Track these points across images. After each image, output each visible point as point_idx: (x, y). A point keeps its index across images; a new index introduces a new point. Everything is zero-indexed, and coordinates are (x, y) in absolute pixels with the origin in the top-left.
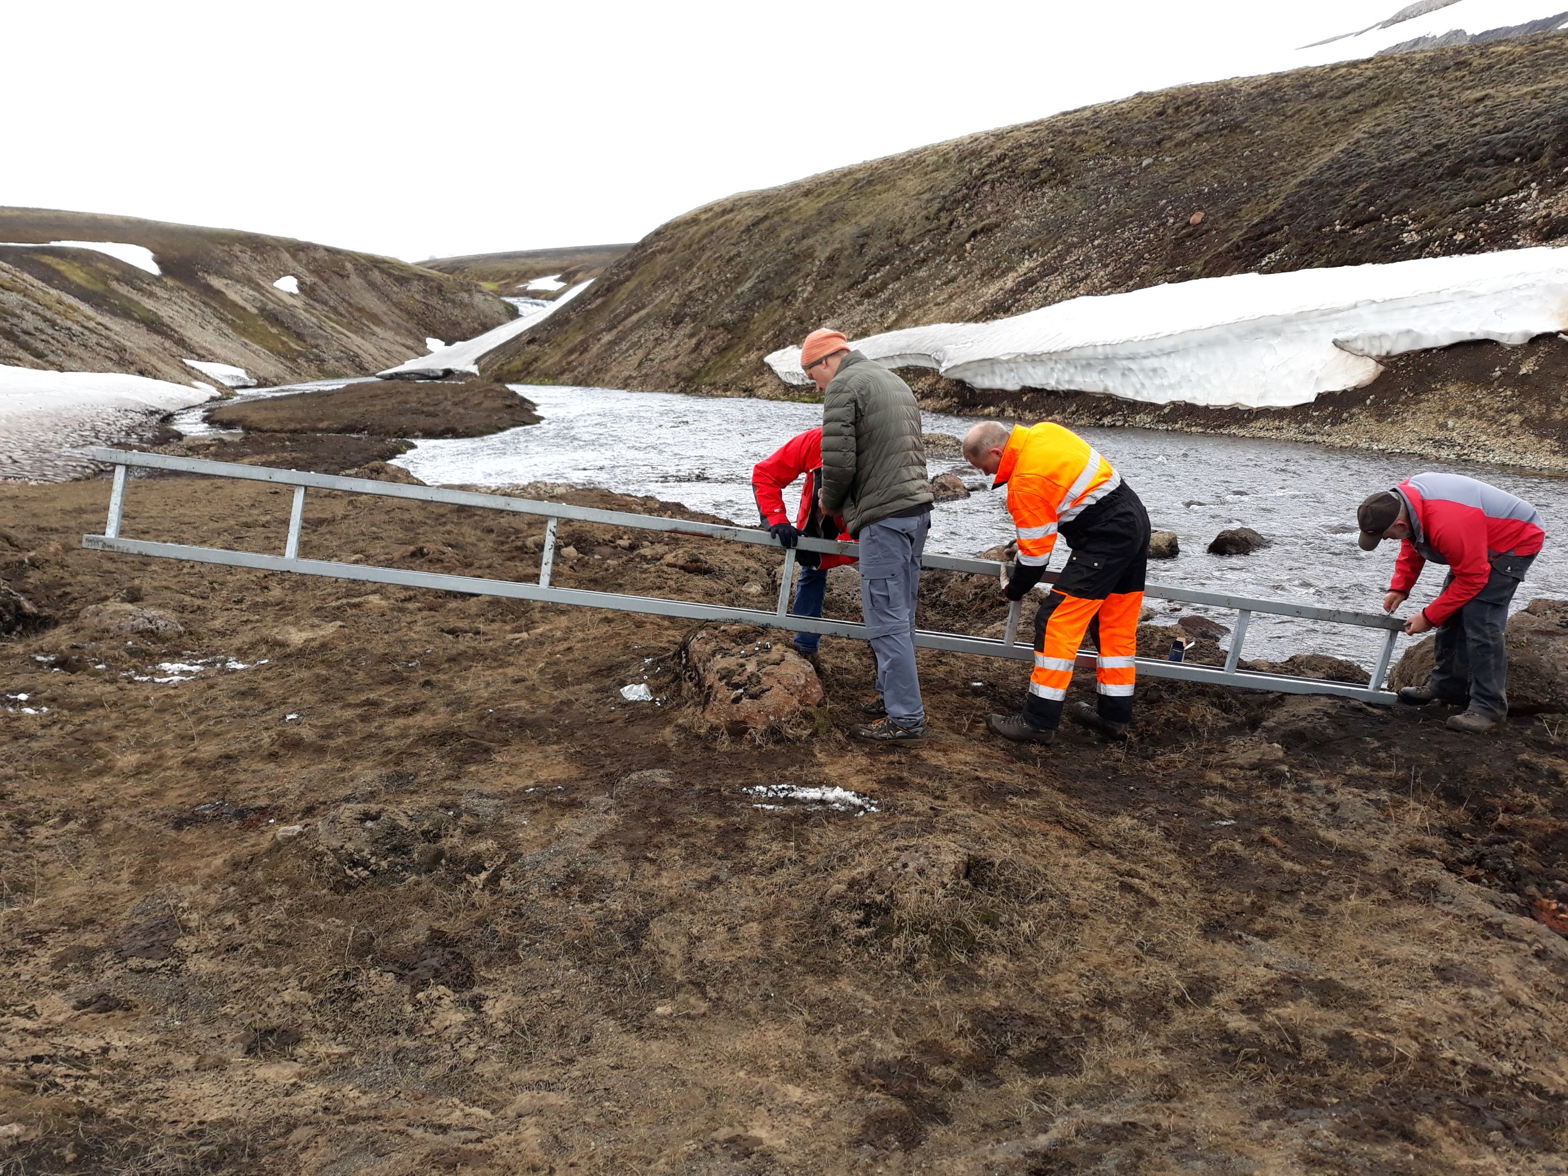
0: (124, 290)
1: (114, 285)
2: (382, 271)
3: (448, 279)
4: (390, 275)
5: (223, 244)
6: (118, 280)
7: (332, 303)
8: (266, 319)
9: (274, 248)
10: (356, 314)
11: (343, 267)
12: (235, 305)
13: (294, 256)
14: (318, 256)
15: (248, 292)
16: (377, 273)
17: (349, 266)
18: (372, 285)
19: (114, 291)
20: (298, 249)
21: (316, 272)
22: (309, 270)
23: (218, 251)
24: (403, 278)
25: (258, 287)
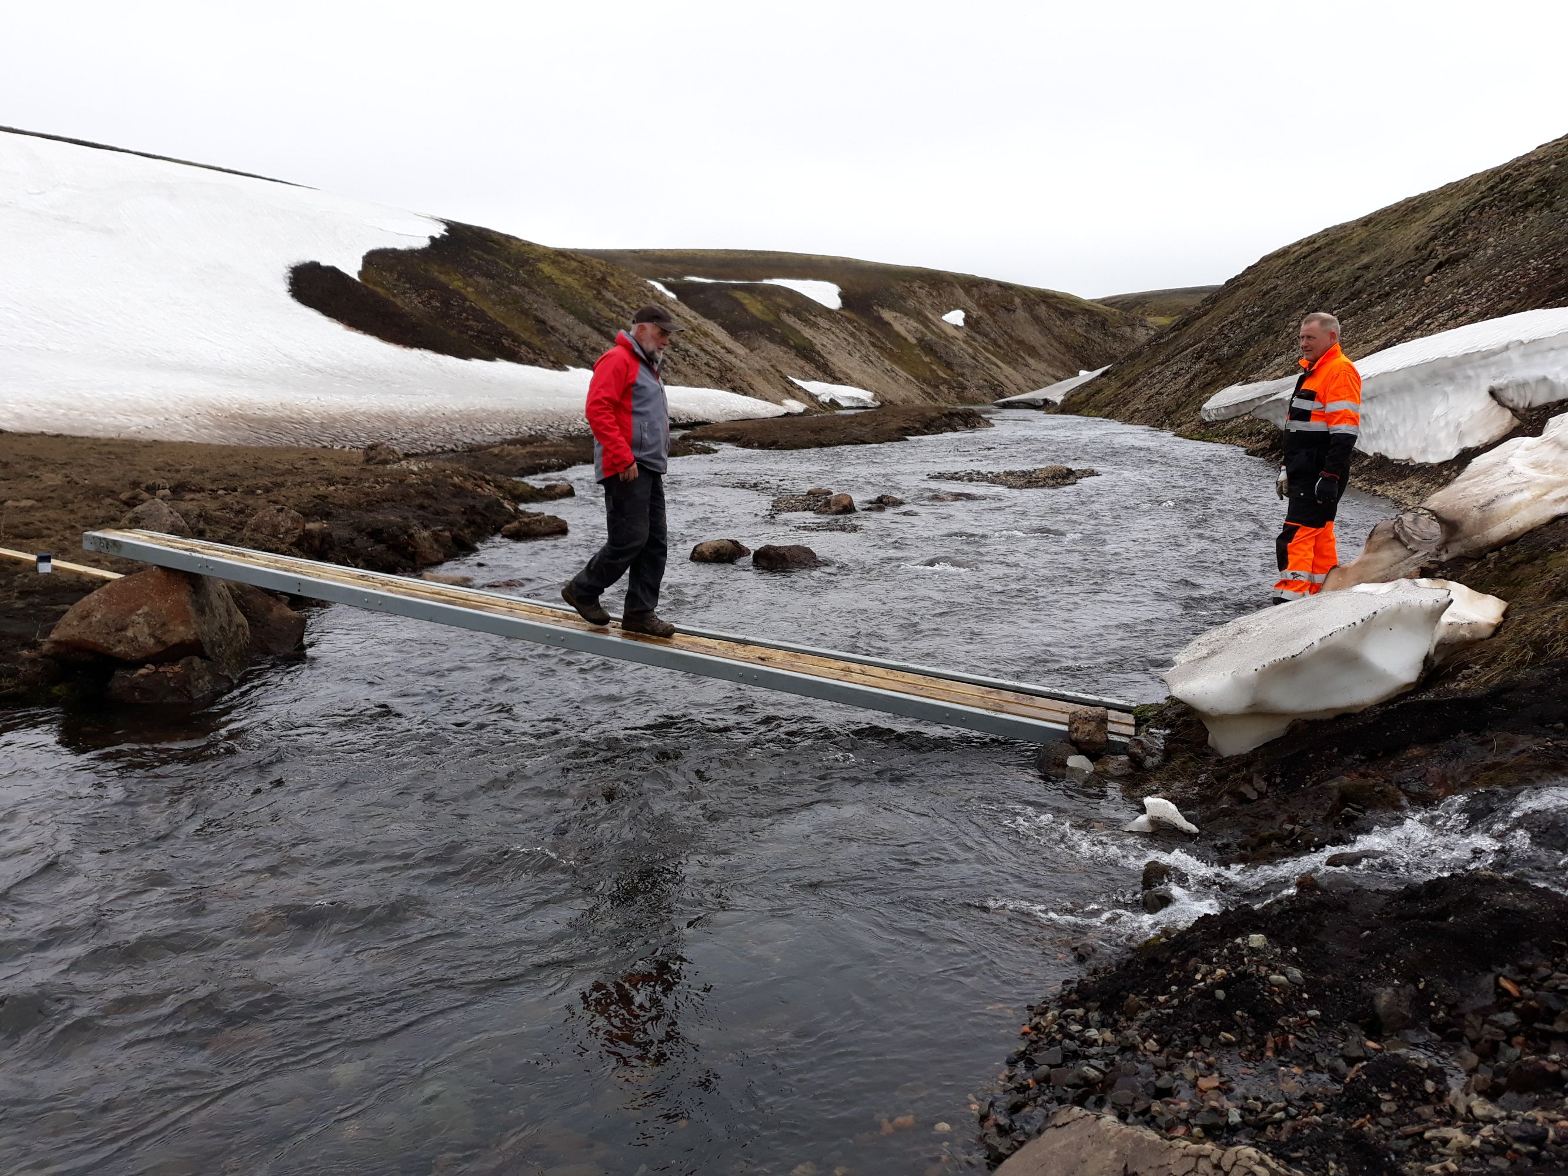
0: (790, 320)
1: (784, 316)
2: (1049, 306)
3: (1114, 314)
4: (1056, 309)
5: (905, 281)
6: (788, 312)
7: (992, 335)
8: (923, 348)
9: (950, 284)
10: (1015, 346)
11: (1012, 302)
12: (898, 335)
13: (968, 292)
14: (990, 291)
15: (913, 324)
16: (1043, 307)
17: (1017, 300)
18: (1037, 319)
19: (781, 322)
20: (972, 285)
21: (985, 307)
22: (979, 305)
23: (898, 288)
24: (1069, 312)
25: (925, 321)
